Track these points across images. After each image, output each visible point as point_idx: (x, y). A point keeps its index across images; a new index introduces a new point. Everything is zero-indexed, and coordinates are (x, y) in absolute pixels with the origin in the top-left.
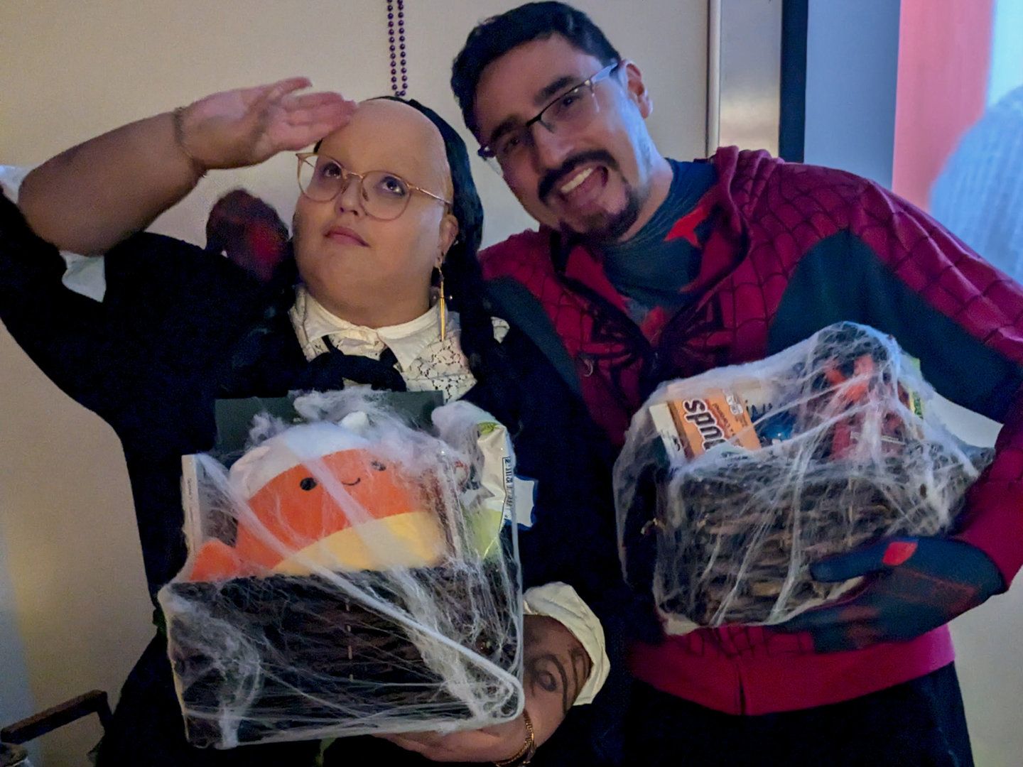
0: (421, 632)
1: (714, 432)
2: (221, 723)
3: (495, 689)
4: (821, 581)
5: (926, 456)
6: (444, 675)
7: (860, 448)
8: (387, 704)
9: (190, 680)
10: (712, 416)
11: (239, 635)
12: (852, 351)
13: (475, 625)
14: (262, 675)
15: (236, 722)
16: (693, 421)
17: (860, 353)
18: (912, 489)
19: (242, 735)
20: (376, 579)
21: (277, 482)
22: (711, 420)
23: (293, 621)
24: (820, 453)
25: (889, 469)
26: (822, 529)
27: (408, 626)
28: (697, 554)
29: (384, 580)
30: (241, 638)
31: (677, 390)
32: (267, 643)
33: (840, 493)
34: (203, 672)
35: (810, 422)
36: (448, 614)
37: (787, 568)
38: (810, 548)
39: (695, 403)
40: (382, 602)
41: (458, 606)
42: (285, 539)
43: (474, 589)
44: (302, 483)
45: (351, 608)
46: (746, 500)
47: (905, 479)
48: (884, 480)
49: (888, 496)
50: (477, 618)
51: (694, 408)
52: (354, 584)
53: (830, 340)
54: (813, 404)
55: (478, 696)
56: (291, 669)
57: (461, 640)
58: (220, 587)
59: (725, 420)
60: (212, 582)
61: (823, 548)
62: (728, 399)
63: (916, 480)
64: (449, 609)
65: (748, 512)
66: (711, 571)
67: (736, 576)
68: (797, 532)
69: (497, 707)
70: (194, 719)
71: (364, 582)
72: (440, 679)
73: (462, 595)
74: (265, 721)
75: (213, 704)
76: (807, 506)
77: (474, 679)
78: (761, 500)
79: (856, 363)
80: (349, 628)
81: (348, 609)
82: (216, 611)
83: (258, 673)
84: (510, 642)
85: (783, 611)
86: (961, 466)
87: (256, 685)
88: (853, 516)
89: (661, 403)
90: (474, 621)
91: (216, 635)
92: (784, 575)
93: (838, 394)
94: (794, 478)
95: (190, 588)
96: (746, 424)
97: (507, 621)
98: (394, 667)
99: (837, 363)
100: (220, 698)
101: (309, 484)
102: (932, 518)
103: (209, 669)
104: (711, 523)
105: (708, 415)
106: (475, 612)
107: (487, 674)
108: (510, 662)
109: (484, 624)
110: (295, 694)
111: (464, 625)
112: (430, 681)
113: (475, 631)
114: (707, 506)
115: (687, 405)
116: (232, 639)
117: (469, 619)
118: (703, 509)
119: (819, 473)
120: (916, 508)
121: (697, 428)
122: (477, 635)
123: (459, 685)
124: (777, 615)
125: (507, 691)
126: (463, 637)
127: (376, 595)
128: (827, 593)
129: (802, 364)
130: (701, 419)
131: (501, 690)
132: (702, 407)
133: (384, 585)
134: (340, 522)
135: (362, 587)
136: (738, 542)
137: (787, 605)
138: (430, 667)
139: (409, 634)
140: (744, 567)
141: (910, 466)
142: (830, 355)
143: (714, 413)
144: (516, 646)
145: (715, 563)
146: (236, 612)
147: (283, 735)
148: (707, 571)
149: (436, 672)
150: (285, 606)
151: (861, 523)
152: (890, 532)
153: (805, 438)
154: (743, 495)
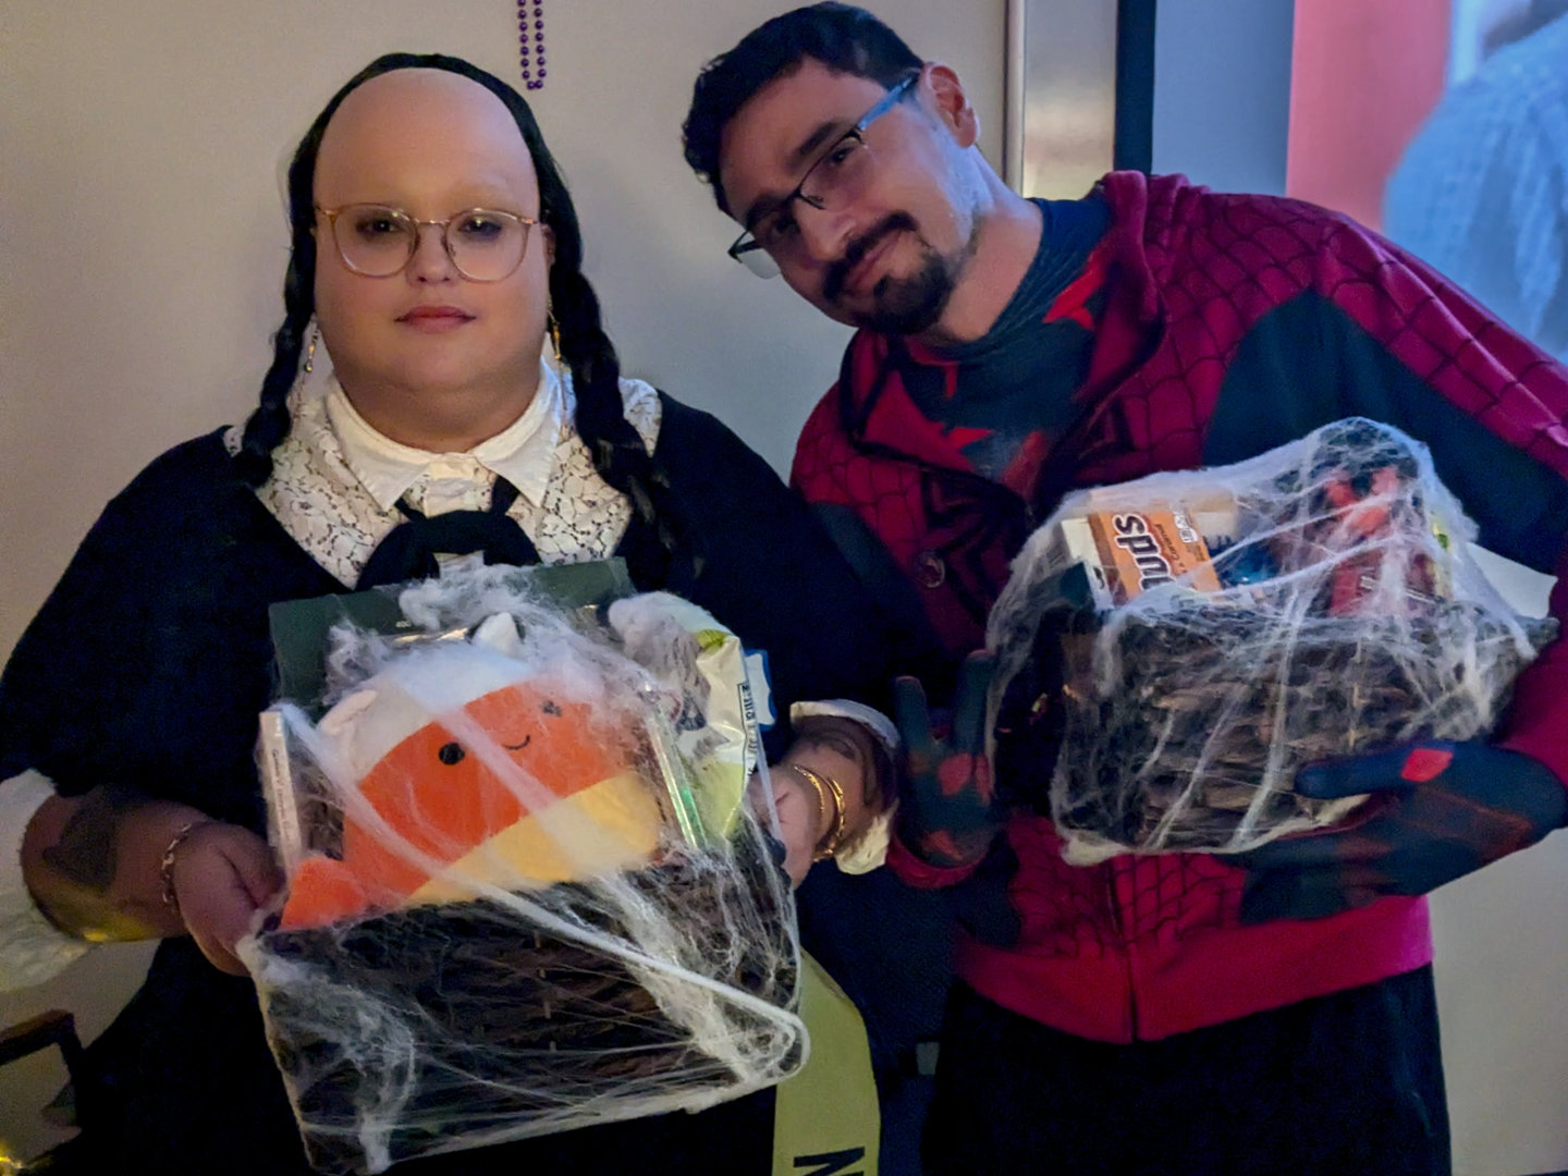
0: (653, 970)
1: (1156, 565)
2: (363, 1139)
3: (767, 1039)
4: (1307, 795)
5: (1466, 620)
6: (693, 1027)
7: (1376, 600)
8: (608, 1080)
9: (308, 1080)
10: (1155, 542)
11: (377, 1005)
12: (1369, 458)
13: (733, 948)
14: (417, 1062)
15: (384, 1134)
16: (1126, 546)
17: (1381, 463)
18: (1444, 668)
19: (395, 1150)
20: (578, 898)
21: (402, 754)
22: (1152, 548)
23: (456, 973)
24: (1321, 602)
25: (1413, 636)
26: (1314, 716)
27: (631, 962)
28: (1136, 736)
29: (591, 897)
30: (383, 1012)
31: (1102, 498)
32: (422, 1012)
33: (1345, 664)
34: (328, 1067)
35: (1305, 558)
36: (691, 937)
37: (1262, 770)
38: (1295, 743)
39: (1131, 520)
40: (591, 931)
41: (704, 922)
42: (427, 846)
43: (727, 898)
44: (441, 755)
45: (542, 944)
46: (1213, 661)
47: (1436, 651)
48: (1406, 650)
49: (1410, 675)
50: (735, 937)
51: (1128, 529)
52: (544, 907)
53: (1338, 441)
54: (1312, 532)
55: (743, 1050)
56: (463, 1046)
57: (713, 973)
58: (339, 936)
59: (1172, 549)
60: (325, 927)
61: (1314, 744)
62: (1177, 518)
63: (1452, 654)
64: (693, 930)
65: (1217, 679)
66: (1156, 763)
67: (1191, 773)
68: (1281, 715)
69: (773, 1064)
70: (319, 1136)
71: (562, 903)
72: (687, 1033)
73: (710, 905)
74: (430, 1126)
75: (348, 1112)
76: (1295, 680)
77: (737, 1028)
78: (1236, 663)
79: (1377, 477)
80: (543, 974)
81: (538, 945)
82: (336, 974)
83: (412, 1058)
84: (785, 965)
85: (1252, 832)
86: (1511, 641)
87: (411, 1077)
88: (1358, 701)
89: (1080, 517)
90: (732, 943)
91: (340, 1009)
92: (1257, 780)
93: (1347, 521)
94: (1283, 635)
95: (292, 940)
96: (1203, 559)
97: (778, 936)
98: (615, 1024)
99: (1346, 477)
100: (357, 1102)
101: (452, 753)
102: (1467, 713)
103: (337, 1062)
104: (1161, 692)
105: (1148, 540)
106: (731, 928)
107: (754, 1017)
108: (787, 994)
109: (745, 945)
110: (472, 1083)
111: (717, 951)
112: (673, 1039)
113: (733, 957)
114: (1159, 664)
115: (1118, 522)
116: (370, 1014)
117: (722, 939)
118: (1153, 669)
119: (1319, 631)
120: (1448, 695)
121: (1131, 557)
122: (737, 963)
123: (715, 1039)
124: (1244, 839)
125: (786, 1038)
126: (716, 968)
127: (581, 922)
128: (1316, 812)
129: (1294, 473)
130: (1139, 545)
131: (778, 1038)
132: (1141, 528)
133: (591, 905)
134: (511, 811)
135: (557, 912)
136: (1196, 724)
137: (1258, 823)
138: (671, 1018)
139: (634, 974)
140: (1202, 762)
141: (1444, 634)
142: (1339, 462)
143: (1156, 537)
144: (795, 970)
145: (1162, 753)
146: (370, 972)
147: (455, 1143)
148: (1149, 764)
149: (679, 1021)
150: (443, 953)
151: (1369, 714)
152: (1407, 732)
153: (1301, 579)
154: (1212, 651)
